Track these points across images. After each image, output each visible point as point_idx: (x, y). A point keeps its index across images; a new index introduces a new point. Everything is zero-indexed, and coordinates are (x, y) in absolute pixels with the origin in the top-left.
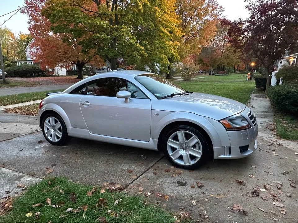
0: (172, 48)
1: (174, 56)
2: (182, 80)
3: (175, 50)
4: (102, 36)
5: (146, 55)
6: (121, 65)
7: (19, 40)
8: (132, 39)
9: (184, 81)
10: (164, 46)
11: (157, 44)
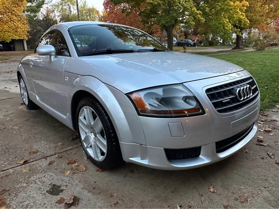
0: (238, 10)
1: (241, 20)
2: (255, 50)
3: (241, 12)
4: (154, 2)
5: (203, 20)
6: (189, 36)
7: (102, 17)
8: (187, 3)
9: (256, 51)
10: (227, 8)
11: (220, 6)
